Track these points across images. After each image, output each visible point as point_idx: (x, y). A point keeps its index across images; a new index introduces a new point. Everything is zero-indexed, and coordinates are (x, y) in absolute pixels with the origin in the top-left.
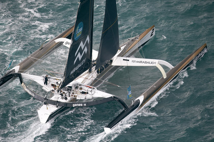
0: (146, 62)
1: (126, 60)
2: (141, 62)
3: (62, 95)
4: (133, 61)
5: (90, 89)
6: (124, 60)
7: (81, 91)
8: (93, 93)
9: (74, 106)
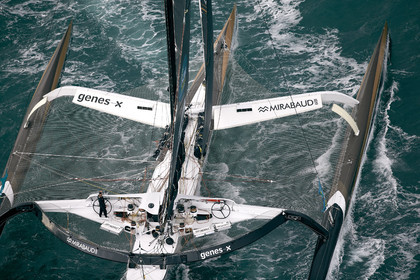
0: (292, 106)
1: (244, 110)
2: (281, 107)
4: (263, 109)
5: (218, 206)
6: (239, 111)
7: (195, 215)
9: (203, 256)
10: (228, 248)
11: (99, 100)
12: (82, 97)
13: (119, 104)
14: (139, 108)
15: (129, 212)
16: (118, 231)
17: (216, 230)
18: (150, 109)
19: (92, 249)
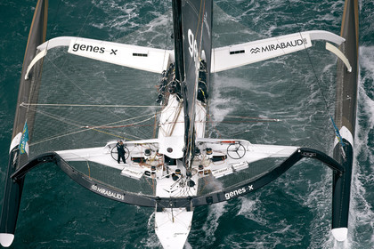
0: (283, 46)
1: (237, 52)
2: (272, 47)
3: (175, 177)
4: (255, 51)
5: (233, 147)
6: (232, 53)
7: (211, 156)
8: (241, 153)
9: (227, 196)
10: (251, 187)
11: (94, 49)
12: (77, 47)
13: (114, 52)
14: (134, 54)
15: (146, 158)
16: (138, 177)
17: (234, 171)
18: (146, 55)
19: (118, 195)
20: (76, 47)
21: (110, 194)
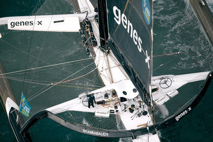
3: (131, 111)
9: (177, 119)
10: (190, 109)
11: (26, 23)
13: (40, 23)
14: (55, 22)
15: (106, 100)
16: (108, 115)
17: (170, 98)
18: (63, 21)
19: (104, 133)
20: (13, 24)
21: (97, 134)
